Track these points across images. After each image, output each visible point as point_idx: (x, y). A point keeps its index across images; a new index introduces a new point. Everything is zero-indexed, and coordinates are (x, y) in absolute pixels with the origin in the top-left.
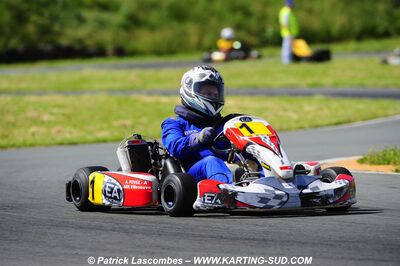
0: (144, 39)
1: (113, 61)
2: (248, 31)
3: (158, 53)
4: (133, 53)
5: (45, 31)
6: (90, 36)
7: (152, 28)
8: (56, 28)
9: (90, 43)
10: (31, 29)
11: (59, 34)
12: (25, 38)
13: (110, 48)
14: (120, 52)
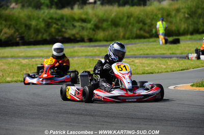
0: (101, 34)
1: (88, 44)
2: (144, 31)
3: (107, 41)
4: (96, 41)
5: (59, 31)
6: (77, 33)
7: (104, 30)
8: (64, 30)
9: (77, 36)
10: (53, 30)
11: (65, 32)
12: (50, 34)
13: (86, 38)
14: (91, 40)
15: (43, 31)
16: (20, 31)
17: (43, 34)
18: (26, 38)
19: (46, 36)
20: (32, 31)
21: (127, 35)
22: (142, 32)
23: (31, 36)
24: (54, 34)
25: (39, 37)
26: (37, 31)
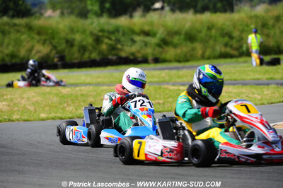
0: (170, 52)
1: (152, 66)
2: (231, 47)
3: (179, 61)
4: (164, 61)
5: (113, 48)
6: (138, 52)
7: (175, 46)
8: (119, 46)
9: (139, 56)
10: (104, 47)
11: (121, 50)
12: (100, 53)
13: (150, 58)
14: (156, 60)
15: (90, 48)
16: (59, 48)
17: (91, 53)
18: (68, 59)
19: (95, 56)
20: (75, 49)
21: (207, 54)
22: (228, 50)
23: (75, 55)
24: (105, 53)
25: (86, 57)
26: (83, 49)
